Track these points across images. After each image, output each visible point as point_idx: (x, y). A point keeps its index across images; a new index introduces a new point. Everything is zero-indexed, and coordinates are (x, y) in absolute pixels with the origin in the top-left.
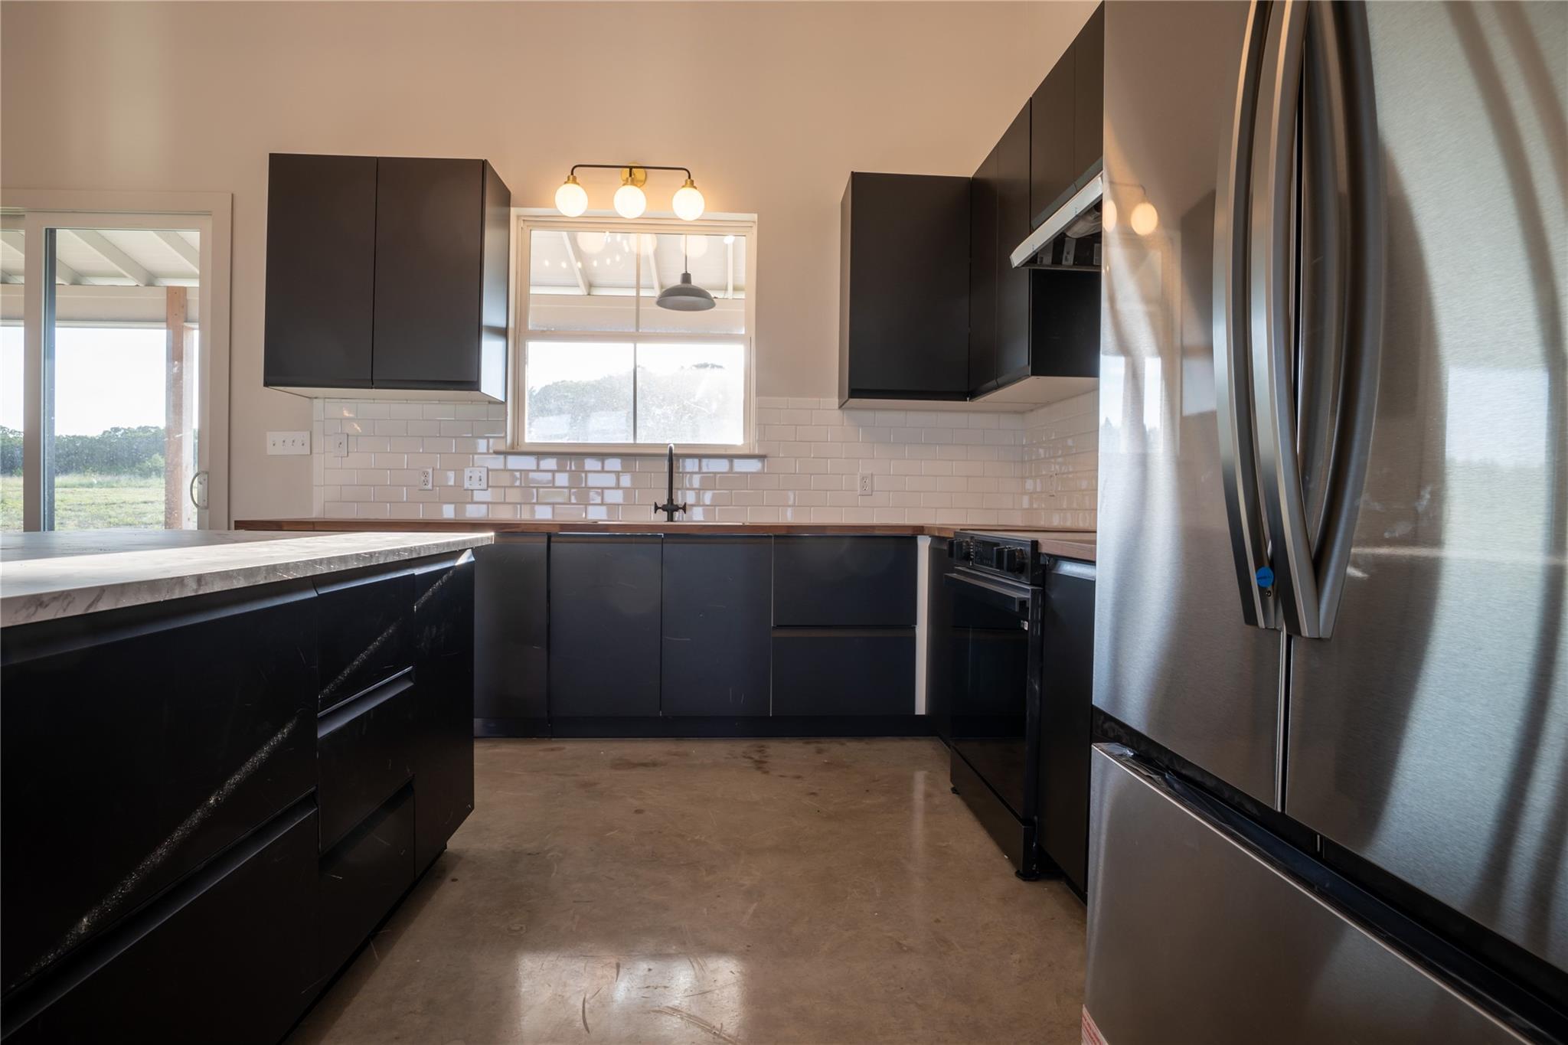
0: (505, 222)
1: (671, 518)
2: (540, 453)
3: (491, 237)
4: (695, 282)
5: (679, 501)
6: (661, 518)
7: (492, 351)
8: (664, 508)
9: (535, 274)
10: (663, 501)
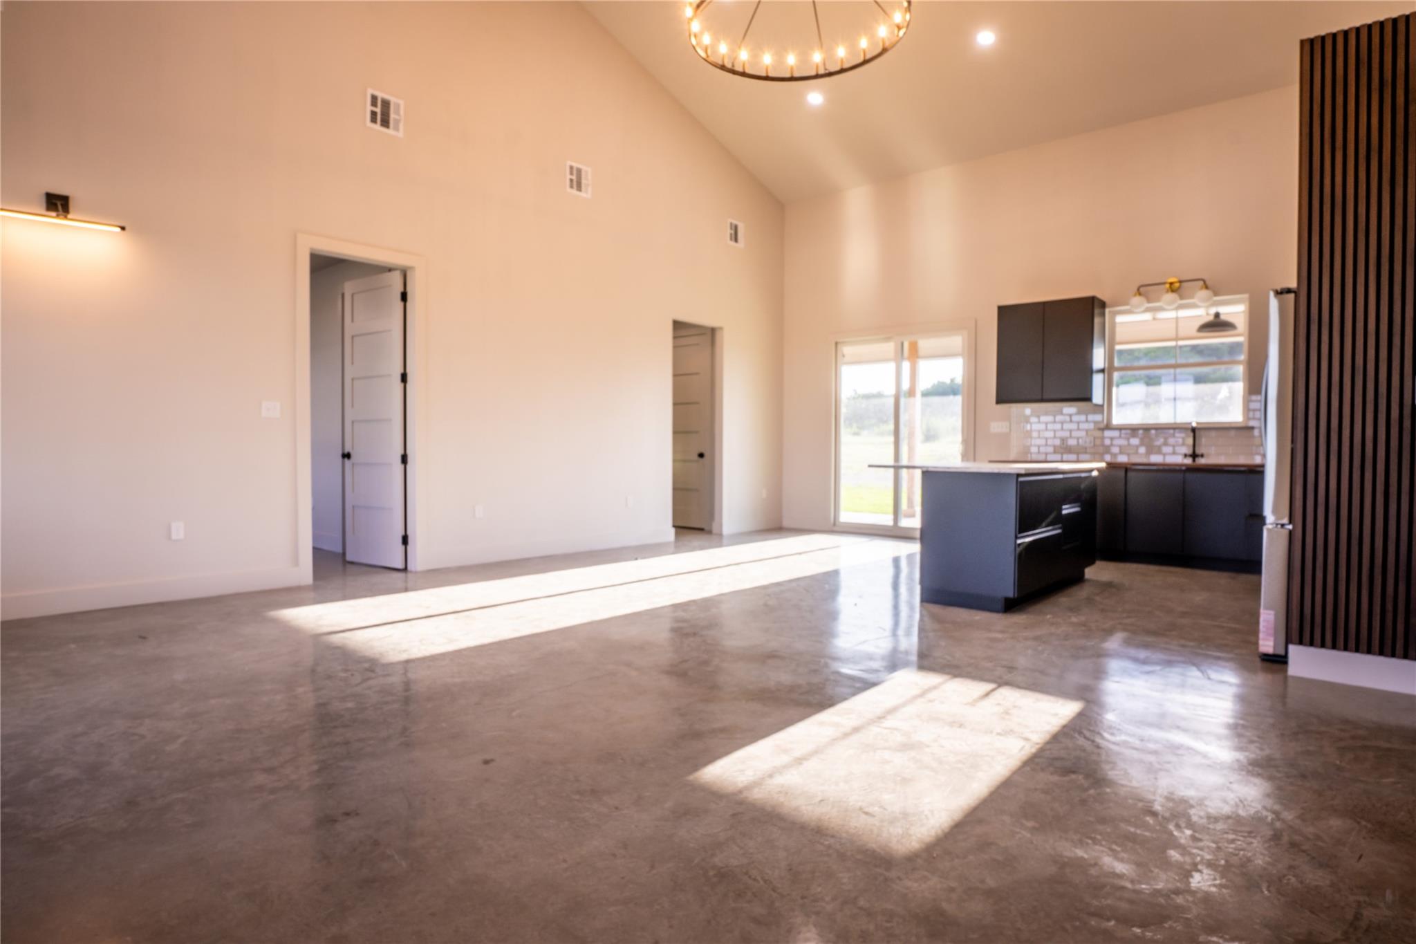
0: (1103, 315)
1: (1194, 461)
2: (1120, 428)
3: (1097, 320)
4: (1223, 317)
5: (1198, 451)
6: (1189, 461)
7: (1098, 380)
8: (1191, 456)
9: (1118, 337)
10: (1190, 451)
